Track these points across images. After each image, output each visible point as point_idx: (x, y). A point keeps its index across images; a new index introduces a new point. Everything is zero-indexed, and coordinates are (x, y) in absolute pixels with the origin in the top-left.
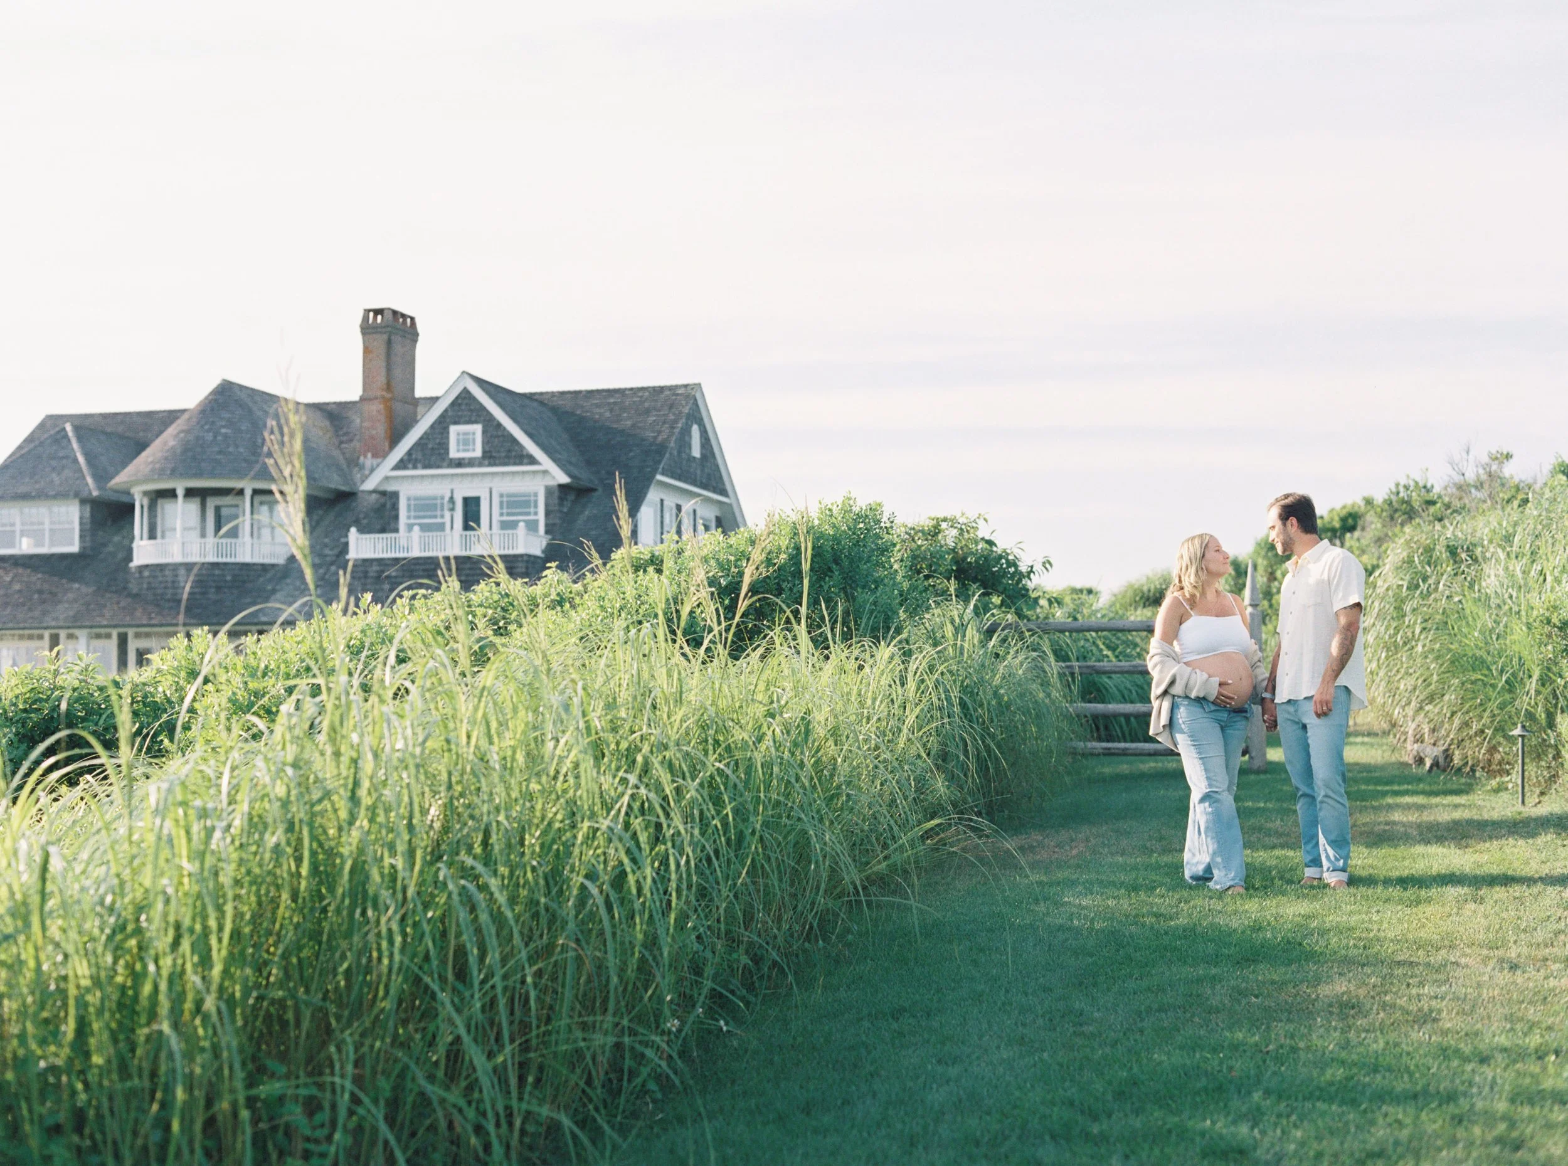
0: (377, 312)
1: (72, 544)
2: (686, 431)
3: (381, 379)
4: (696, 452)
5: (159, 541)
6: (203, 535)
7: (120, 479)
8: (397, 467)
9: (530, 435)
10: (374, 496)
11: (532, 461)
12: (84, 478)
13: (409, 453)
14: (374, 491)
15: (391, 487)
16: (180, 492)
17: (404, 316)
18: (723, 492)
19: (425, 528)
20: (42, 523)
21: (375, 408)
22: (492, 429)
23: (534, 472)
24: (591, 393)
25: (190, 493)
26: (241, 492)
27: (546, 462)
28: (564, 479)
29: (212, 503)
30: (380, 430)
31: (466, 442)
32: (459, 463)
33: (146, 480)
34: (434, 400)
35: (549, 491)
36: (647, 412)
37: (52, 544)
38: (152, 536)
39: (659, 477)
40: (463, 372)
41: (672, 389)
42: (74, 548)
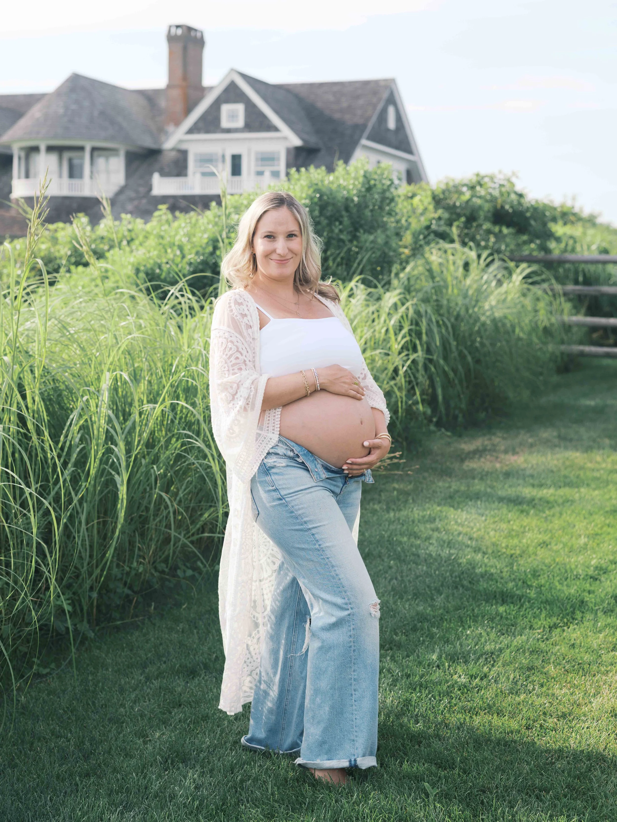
0: (178, 27)
2: (385, 111)
3: (179, 73)
4: (391, 124)
5: (31, 181)
6: (60, 176)
7: (5, 138)
8: (190, 131)
9: (277, 112)
10: (173, 154)
11: (276, 129)
13: (196, 124)
14: (173, 149)
15: (184, 147)
16: (43, 148)
17: (196, 30)
18: (409, 151)
19: (204, 174)
21: (176, 93)
22: (251, 108)
23: (278, 138)
24: (321, 85)
25: (50, 149)
26: (81, 149)
27: (285, 130)
28: (297, 142)
29: (66, 155)
30: (179, 107)
31: (233, 116)
32: (228, 131)
33: (20, 140)
34: (211, 88)
35: (288, 151)
36: (358, 97)
38: (27, 176)
39: (364, 142)
40: (232, 70)
41: (376, 82)
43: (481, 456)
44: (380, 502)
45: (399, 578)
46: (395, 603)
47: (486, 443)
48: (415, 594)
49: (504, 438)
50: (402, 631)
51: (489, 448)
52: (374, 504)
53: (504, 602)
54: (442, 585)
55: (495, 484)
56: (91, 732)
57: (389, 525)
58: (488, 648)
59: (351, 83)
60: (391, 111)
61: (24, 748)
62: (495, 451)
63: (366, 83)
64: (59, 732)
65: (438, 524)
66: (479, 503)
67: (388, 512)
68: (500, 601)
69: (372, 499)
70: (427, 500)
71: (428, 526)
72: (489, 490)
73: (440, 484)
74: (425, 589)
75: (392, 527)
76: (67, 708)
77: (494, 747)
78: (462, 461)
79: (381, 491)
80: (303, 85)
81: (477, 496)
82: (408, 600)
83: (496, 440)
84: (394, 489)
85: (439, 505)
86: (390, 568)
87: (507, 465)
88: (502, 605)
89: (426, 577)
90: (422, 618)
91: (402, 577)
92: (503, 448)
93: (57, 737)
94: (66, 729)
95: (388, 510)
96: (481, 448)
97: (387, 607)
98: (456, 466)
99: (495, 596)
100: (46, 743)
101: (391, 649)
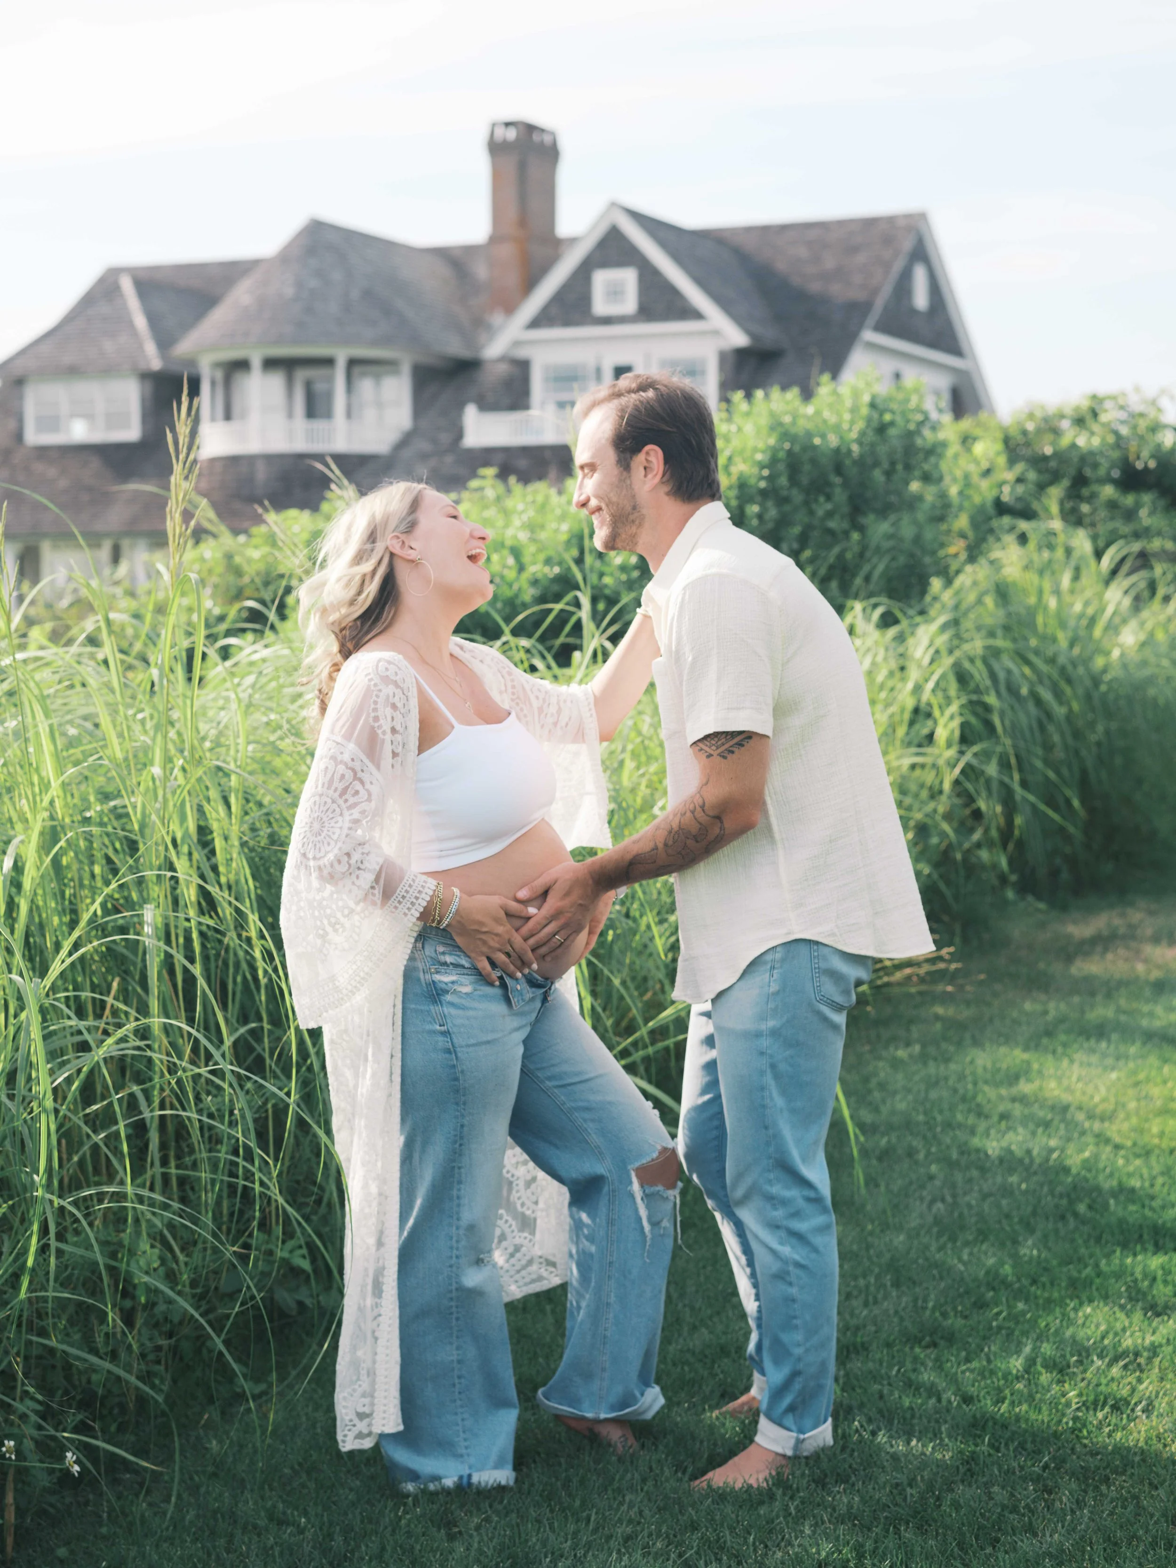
0: (507, 124)
2: (906, 277)
3: (511, 213)
4: (921, 300)
5: (234, 425)
6: (290, 415)
7: (184, 347)
8: (535, 323)
10: (503, 367)
11: (697, 315)
12: (141, 346)
13: (545, 309)
14: (503, 359)
15: (522, 353)
16: (256, 362)
17: (543, 131)
20: (94, 403)
21: (507, 251)
22: (649, 276)
23: (701, 332)
24: (784, 228)
25: (270, 364)
26: (328, 362)
27: (716, 317)
28: (738, 338)
29: (301, 375)
30: (512, 279)
31: (615, 293)
32: (607, 321)
33: (214, 348)
34: (573, 241)
35: (723, 357)
36: (853, 250)
37: (109, 429)
38: (228, 416)
39: (869, 335)
40: (614, 205)
41: (891, 220)
42: (132, 433)
43: (1106, 950)
44: (908, 1044)
45: (949, 1199)
46: (941, 1249)
47: (1117, 921)
48: (980, 1232)
49: (1151, 913)
50: (955, 1309)
51: (1122, 931)
52: (897, 1049)
53: (1158, 1248)
54: (1034, 1213)
55: (1135, 1005)
56: (346, 1514)
57: (927, 1091)
58: (1128, 1342)
59: (841, 224)
60: (920, 276)
61: (214, 1547)
62: (1133, 937)
63: (869, 223)
64: (284, 1513)
65: (1025, 1087)
66: (1104, 1045)
67: (925, 1064)
68: (1151, 1247)
69: (894, 1039)
70: (1002, 1039)
71: (1003, 1092)
72: (1123, 1018)
73: (1028, 1006)
74: (1000, 1222)
75: (933, 1095)
76: (300, 1464)
77: (1146, 1553)
78: (1069, 959)
79: (911, 1021)
80: (749, 230)
81: (1100, 1031)
82: (967, 1244)
83: (1136, 916)
84: (937, 1017)
85: (1026, 1049)
86: (931, 1178)
87: (1159, 967)
88: (1155, 1253)
89: (1003, 1196)
90: (994, 1281)
91: (954, 1196)
92: (1149, 932)
93: (281, 1523)
94: (297, 1508)
95: (924, 1058)
96: (1105, 933)
97: (927, 1259)
98: (1057, 968)
99: (1141, 1236)
100: (259, 1535)
101: (935, 1345)
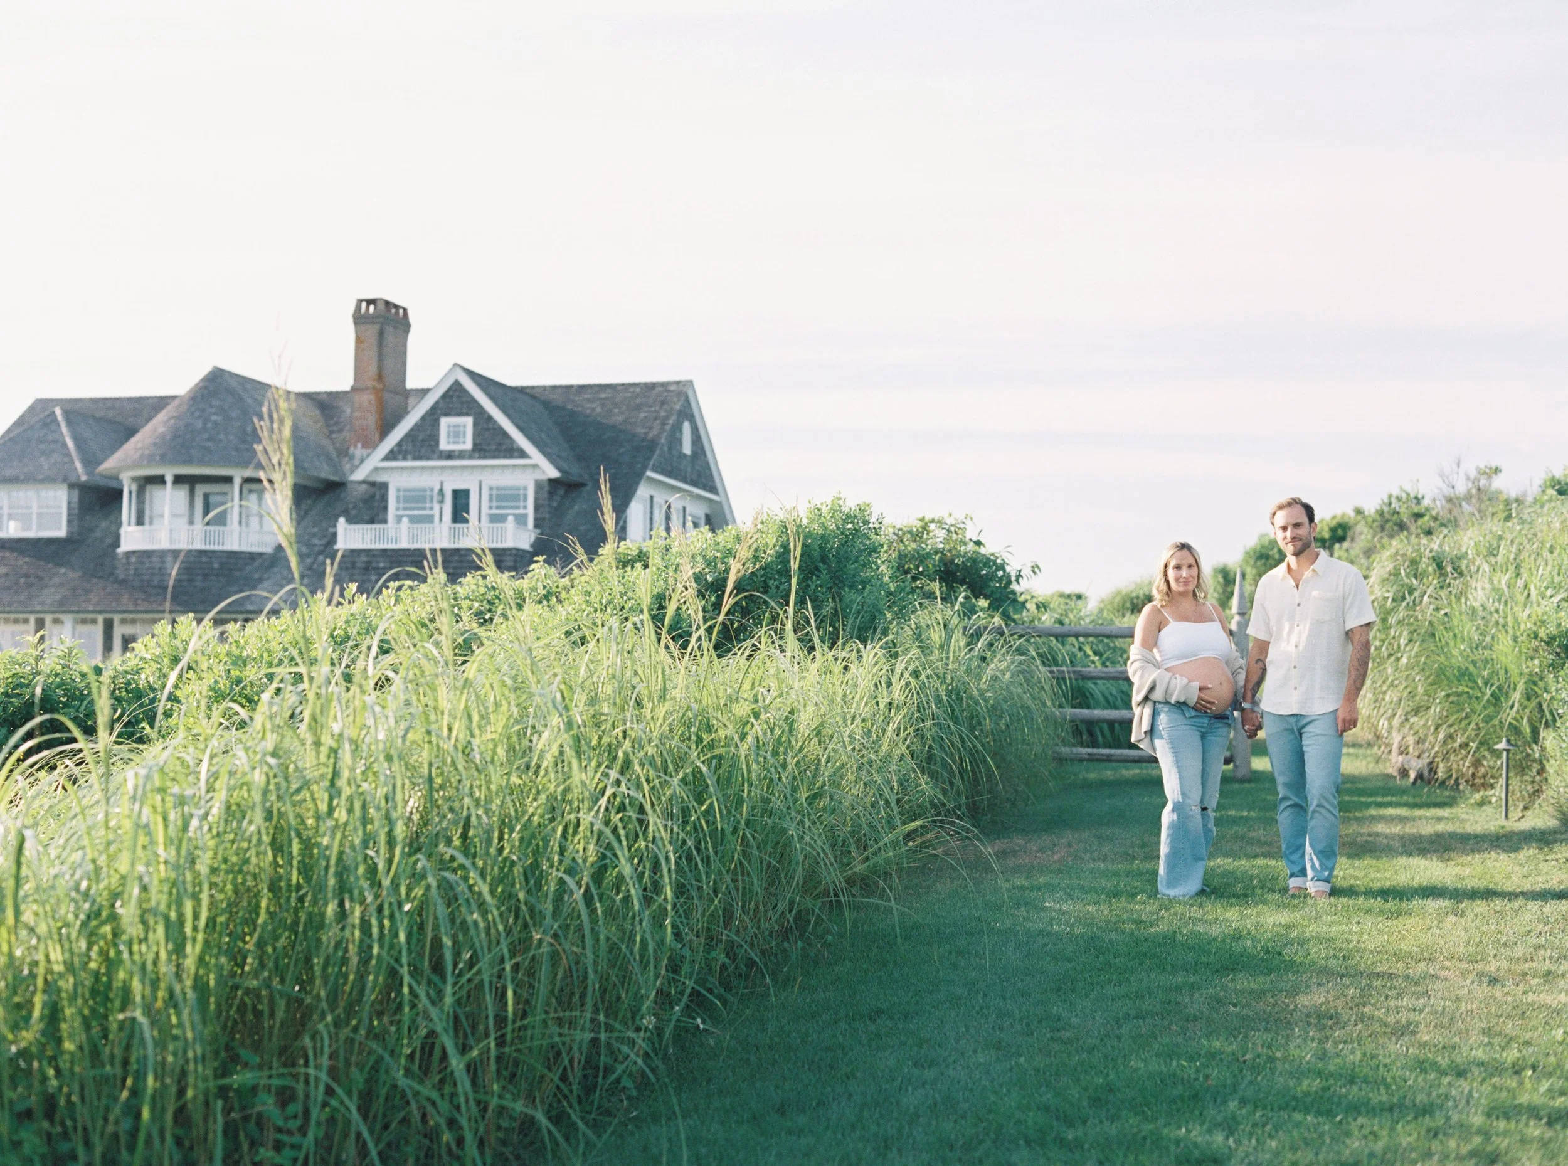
0: (370, 302)
1: (59, 529)
2: (677, 428)
3: (373, 370)
4: (687, 449)
5: (147, 527)
6: (191, 522)
7: (109, 465)
8: (387, 458)
9: (521, 429)
10: (364, 487)
11: (522, 454)
12: (73, 462)
13: (399, 444)
14: (364, 482)
15: (381, 478)
16: (169, 479)
17: (396, 307)
18: (713, 489)
19: (413, 520)
20: (30, 508)
21: (366, 399)
22: (483, 421)
23: (524, 466)
24: (582, 388)
25: (179, 480)
26: (228, 480)
27: (535, 456)
28: (554, 473)
29: (201, 490)
30: (371, 420)
31: (456, 434)
32: (450, 456)
33: (135, 466)
34: (425, 392)
35: (539, 485)
36: (638, 407)
37: (40, 527)
38: (140, 522)
39: (649, 473)
40: (455, 365)
41: (664, 385)
42: (62, 532)
59: (627, 387)
60: (686, 426)
63: (651, 387)
80: (554, 388)
